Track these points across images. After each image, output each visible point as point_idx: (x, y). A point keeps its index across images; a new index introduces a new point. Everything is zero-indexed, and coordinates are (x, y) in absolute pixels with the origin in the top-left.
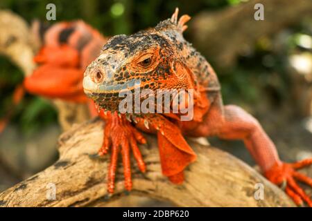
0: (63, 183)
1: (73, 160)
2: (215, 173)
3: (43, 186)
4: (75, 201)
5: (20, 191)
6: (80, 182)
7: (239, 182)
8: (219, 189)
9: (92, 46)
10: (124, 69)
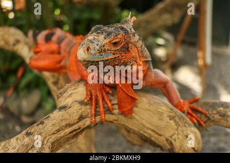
0: (65, 119)
1: (69, 105)
2: (151, 108)
3: (54, 122)
4: (72, 130)
5: (40, 126)
6: (74, 118)
7: (165, 112)
8: (154, 117)
10: (104, 46)
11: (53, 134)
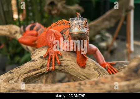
1: (36, 60)
3: (26, 67)
4: (37, 73)
5: (18, 69)
7: (92, 66)
9: (41, 29)
11: (25, 74)
